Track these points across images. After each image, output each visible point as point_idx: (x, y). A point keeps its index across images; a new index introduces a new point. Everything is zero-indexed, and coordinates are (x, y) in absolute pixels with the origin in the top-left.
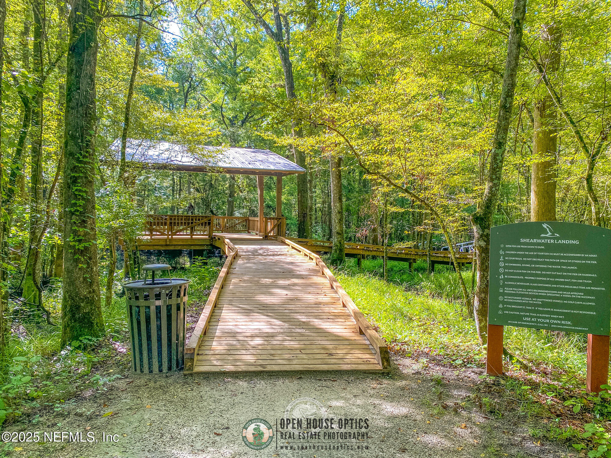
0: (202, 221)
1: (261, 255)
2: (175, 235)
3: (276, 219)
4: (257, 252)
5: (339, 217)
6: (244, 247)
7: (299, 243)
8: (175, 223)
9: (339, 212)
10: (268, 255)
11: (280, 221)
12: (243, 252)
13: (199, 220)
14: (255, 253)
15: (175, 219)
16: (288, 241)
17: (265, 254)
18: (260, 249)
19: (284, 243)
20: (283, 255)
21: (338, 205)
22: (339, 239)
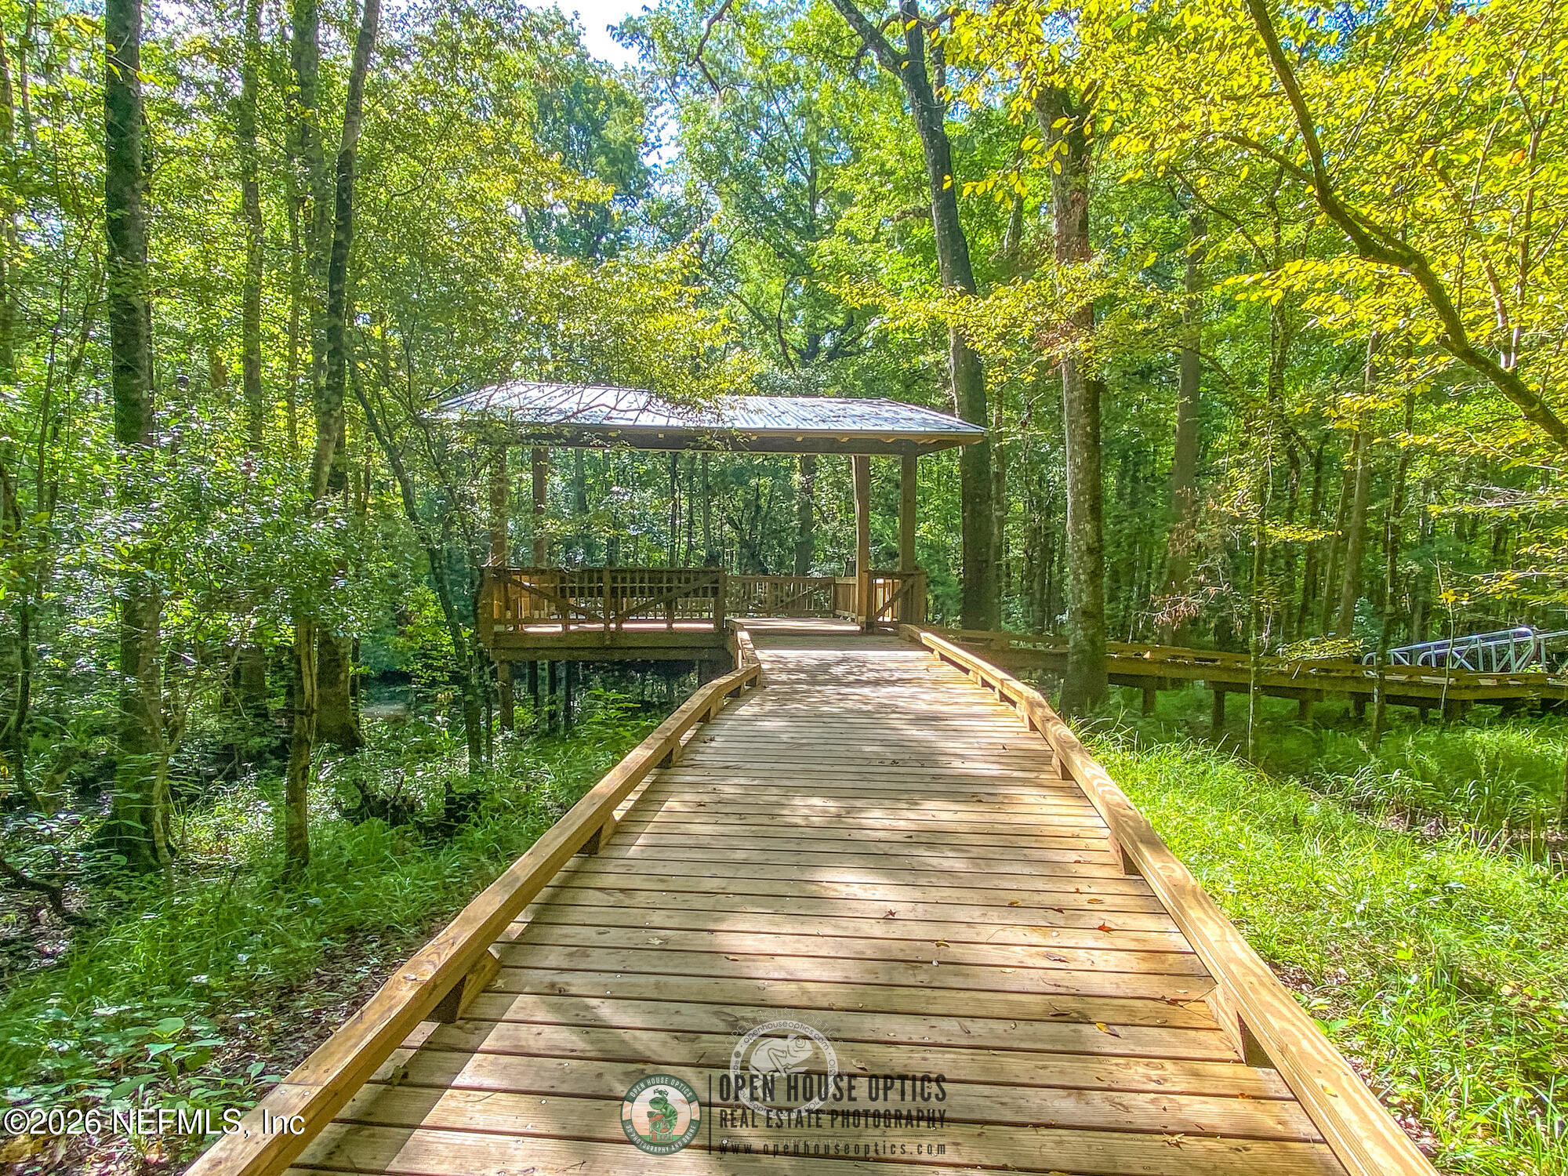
0: (693, 585)
1: (837, 681)
2: (626, 621)
3: (899, 576)
4: (826, 672)
5: (1090, 566)
6: (791, 655)
7: (966, 643)
8: (624, 589)
9: (1091, 551)
10: (858, 682)
11: (910, 581)
12: (781, 671)
13: (687, 581)
14: (818, 675)
15: (624, 580)
16: (927, 637)
17: (852, 678)
18: (838, 663)
19: (917, 644)
20: (909, 681)
21: (1088, 527)
22: (1090, 632)
